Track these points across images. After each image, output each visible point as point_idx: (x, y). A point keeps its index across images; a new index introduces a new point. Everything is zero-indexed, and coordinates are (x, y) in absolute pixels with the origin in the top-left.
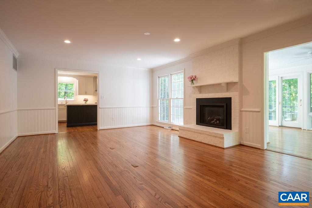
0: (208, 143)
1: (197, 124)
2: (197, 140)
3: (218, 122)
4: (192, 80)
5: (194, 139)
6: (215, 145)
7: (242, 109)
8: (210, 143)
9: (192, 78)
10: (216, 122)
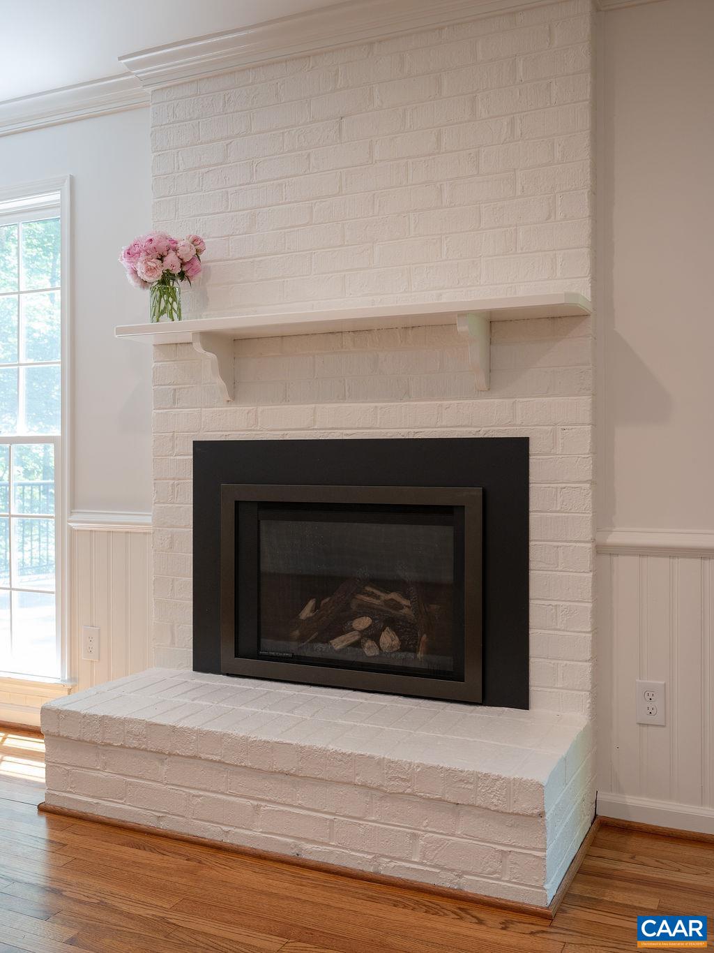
0: (370, 869)
1: (205, 661)
2: (248, 844)
3: (388, 639)
4: (166, 279)
5: (212, 832)
6: (445, 881)
7: (616, 537)
8: (388, 868)
9: (172, 260)
10: (376, 638)
